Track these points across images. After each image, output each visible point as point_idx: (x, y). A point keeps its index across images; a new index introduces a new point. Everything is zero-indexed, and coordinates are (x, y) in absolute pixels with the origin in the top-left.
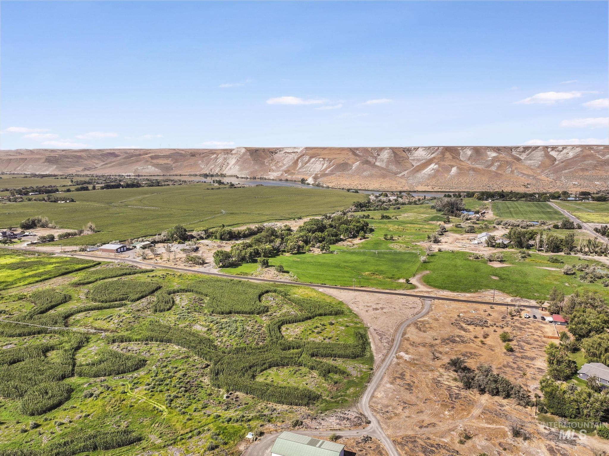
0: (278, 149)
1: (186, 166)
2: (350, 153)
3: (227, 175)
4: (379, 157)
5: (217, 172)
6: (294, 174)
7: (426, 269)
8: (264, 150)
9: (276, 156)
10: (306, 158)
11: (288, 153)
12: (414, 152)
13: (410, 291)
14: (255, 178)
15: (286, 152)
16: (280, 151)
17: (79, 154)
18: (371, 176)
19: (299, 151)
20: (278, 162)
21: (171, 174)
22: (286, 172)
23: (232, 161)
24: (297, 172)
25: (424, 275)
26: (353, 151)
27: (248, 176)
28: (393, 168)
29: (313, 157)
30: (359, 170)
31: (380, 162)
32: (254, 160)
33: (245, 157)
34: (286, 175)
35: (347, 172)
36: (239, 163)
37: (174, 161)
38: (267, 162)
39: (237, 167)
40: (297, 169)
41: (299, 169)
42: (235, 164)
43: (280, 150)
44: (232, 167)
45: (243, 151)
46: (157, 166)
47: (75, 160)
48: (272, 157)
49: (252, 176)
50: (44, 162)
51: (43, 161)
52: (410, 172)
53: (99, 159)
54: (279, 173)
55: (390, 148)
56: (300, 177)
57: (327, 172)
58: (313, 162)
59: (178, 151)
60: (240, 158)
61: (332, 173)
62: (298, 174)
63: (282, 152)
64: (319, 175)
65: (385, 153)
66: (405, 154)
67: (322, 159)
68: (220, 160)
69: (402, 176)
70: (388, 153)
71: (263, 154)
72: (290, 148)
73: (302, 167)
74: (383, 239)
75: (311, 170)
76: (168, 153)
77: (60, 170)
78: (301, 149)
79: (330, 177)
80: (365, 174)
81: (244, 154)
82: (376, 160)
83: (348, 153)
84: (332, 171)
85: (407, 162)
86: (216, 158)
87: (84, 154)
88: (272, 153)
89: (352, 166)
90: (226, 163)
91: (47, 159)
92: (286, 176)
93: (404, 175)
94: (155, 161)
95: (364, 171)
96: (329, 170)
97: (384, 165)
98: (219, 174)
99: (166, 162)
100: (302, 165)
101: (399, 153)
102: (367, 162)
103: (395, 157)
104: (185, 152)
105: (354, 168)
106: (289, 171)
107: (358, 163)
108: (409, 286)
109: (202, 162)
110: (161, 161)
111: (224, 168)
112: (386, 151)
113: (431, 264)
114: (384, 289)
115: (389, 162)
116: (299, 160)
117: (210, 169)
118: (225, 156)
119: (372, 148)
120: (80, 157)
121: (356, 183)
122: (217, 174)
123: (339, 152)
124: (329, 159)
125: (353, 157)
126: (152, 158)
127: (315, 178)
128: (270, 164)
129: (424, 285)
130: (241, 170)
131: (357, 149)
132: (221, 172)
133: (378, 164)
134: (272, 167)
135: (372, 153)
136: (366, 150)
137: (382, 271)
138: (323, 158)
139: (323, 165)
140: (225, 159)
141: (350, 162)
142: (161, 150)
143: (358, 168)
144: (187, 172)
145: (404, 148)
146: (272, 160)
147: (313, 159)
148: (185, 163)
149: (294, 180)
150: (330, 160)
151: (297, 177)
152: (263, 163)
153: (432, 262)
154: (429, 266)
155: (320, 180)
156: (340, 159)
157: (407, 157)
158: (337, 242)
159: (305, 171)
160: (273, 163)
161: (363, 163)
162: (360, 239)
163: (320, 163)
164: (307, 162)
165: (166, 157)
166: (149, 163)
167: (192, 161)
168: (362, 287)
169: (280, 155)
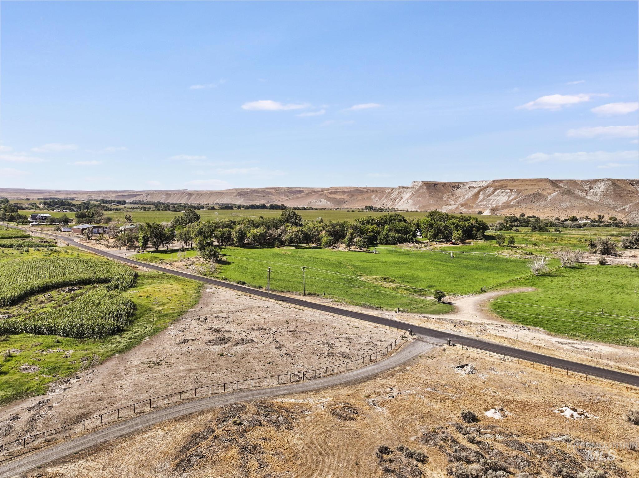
0: (461, 183)
1: (358, 201)
2: (548, 185)
3: (399, 209)
4: (591, 190)
5: (388, 206)
6: (472, 207)
7: (532, 285)
8: (444, 184)
9: (458, 191)
10: (491, 190)
11: (473, 187)
13: (416, 316)
15: (471, 187)
16: (464, 186)
17: (269, 190)
18: (572, 208)
19: (486, 184)
20: (459, 197)
21: (343, 208)
22: (462, 205)
23: (407, 195)
24: (475, 205)
25: (513, 294)
26: (555, 184)
27: (418, 210)
28: (611, 202)
29: (498, 189)
30: (556, 201)
31: (592, 196)
32: (430, 194)
33: (421, 191)
34: (462, 208)
35: (538, 204)
36: (414, 197)
37: (350, 196)
38: (445, 197)
39: (411, 201)
40: (477, 202)
41: (480, 202)
42: (409, 198)
43: (464, 184)
44: (406, 202)
45: (420, 184)
46: (329, 199)
47: (264, 194)
49: (422, 210)
50: (236, 196)
51: (235, 194)
52: (635, 205)
53: (286, 195)
54: (455, 206)
55: (609, 179)
56: (477, 210)
57: (511, 204)
58: (497, 193)
59: (360, 189)
60: (415, 192)
61: (517, 204)
62: (476, 208)
63: (466, 187)
64: (500, 207)
65: (600, 185)
66: (632, 187)
67: (509, 191)
68: (394, 195)
69: (621, 210)
70: (605, 185)
71: (442, 188)
72: (476, 182)
74: (497, 245)
75: (493, 203)
76: (347, 190)
77: (245, 203)
78: (488, 183)
79: (513, 209)
80: (563, 205)
81: (421, 188)
82: (587, 194)
83: (545, 184)
84: (518, 202)
85: (635, 197)
86: (391, 193)
87: (274, 191)
88: (454, 187)
89: (547, 198)
90: (399, 198)
91: (239, 193)
92: (461, 210)
93: (625, 209)
94: (332, 196)
95: (562, 202)
96: (514, 201)
97: (597, 199)
98: (390, 208)
99: (342, 197)
100: (484, 198)
101: (622, 185)
102: (569, 193)
103: (615, 189)
104: (367, 190)
105: (549, 199)
106: (467, 204)
107: (556, 193)
109: (376, 196)
110: (337, 196)
111: (396, 203)
112: (603, 183)
113: (556, 279)
115: (605, 194)
116: (481, 193)
117: (382, 203)
118: (400, 190)
119: (582, 181)
120: (270, 193)
121: (546, 215)
122: (388, 208)
123: (535, 183)
125: (552, 188)
126: (331, 193)
127: (494, 210)
128: (448, 198)
129: (483, 310)
130: (414, 204)
131: (561, 181)
132: (393, 206)
133: (589, 198)
134: (450, 203)
135: (581, 186)
136: (573, 182)
137: (415, 278)
138: (510, 189)
139: (509, 197)
140: (399, 193)
141: (545, 193)
142: (341, 188)
143: (554, 199)
144: (357, 206)
145: (633, 181)
146: (452, 195)
147: (499, 191)
148: (360, 198)
150: (518, 192)
151: (474, 210)
152: (441, 198)
153: (563, 276)
154: (547, 281)
155: (499, 212)
156: (532, 190)
157: (636, 192)
158: (401, 243)
159: (485, 205)
160: (453, 198)
161: (562, 194)
162: (454, 244)
163: (506, 195)
164: (490, 195)
165: (344, 193)
166: (322, 196)
167: (366, 196)
168: (310, 294)
169: (463, 190)
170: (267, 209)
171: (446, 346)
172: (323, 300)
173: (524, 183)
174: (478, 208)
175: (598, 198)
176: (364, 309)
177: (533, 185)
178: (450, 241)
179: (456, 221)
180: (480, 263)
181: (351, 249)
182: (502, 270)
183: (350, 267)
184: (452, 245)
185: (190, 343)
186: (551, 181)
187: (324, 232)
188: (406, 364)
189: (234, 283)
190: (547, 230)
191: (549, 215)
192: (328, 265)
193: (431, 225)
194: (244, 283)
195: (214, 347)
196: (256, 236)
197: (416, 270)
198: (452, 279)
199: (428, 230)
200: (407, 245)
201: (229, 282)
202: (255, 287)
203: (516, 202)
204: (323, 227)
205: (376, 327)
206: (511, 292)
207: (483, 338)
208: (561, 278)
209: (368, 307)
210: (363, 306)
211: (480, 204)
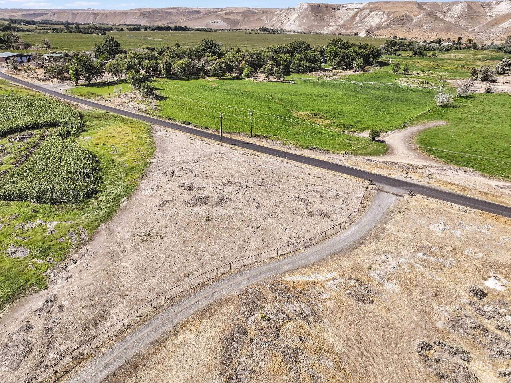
0: (341, 5)
1: (251, 22)
2: (415, 7)
3: (287, 30)
4: (449, 12)
5: (277, 27)
6: (349, 28)
7: (442, 118)
8: (326, 6)
9: (337, 13)
10: (367, 11)
11: (351, 9)
12: (494, 6)
13: (363, 159)
14: (311, 33)
15: (349, 9)
16: (343, 7)
17: (169, 11)
18: (433, 29)
20: (338, 18)
21: (238, 28)
22: (341, 26)
23: (293, 17)
24: (352, 27)
25: (429, 128)
26: (420, 6)
27: (303, 31)
28: (464, 24)
29: (373, 11)
30: (420, 23)
31: (449, 17)
32: (314, 16)
33: (306, 12)
34: (341, 29)
35: (405, 26)
36: (300, 19)
37: (244, 17)
38: (327, 19)
39: (297, 23)
40: (354, 24)
41: (356, 23)
42: (295, 20)
44: (293, 23)
45: (306, 6)
46: (225, 20)
47: (165, 15)
48: (333, 13)
49: (307, 31)
51: (138, 15)
52: (483, 26)
53: (185, 16)
54: (335, 28)
55: (465, 2)
56: (354, 32)
57: (383, 25)
58: (372, 15)
59: (252, 10)
60: (301, 14)
61: (388, 26)
62: (353, 29)
63: (345, 9)
64: (373, 29)
65: (457, 7)
66: (482, 9)
67: (382, 13)
68: (283, 16)
69: (472, 31)
70: (462, 7)
71: (325, 10)
72: (354, 4)
73: (360, 21)
74: (393, 73)
75: (368, 25)
76: (241, 11)
77: (149, 23)
78: (364, 5)
79: (385, 30)
80: (426, 27)
81: (306, 9)
82: (445, 16)
83: (412, 6)
84: (389, 24)
85: (483, 18)
86: (280, 14)
87: (174, 11)
88: (335, 9)
89: (413, 20)
90: (287, 19)
91: (142, 14)
92: (340, 31)
93: (475, 30)
94: (227, 17)
95: (426, 24)
96: (386, 23)
97: (452, 21)
98: (279, 29)
99: (236, 17)
100: (360, 19)
101: (475, 7)
102: (432, 15)
103: (468, 11)
104: (259, 11)
105: (414, 21)
106: (345, 26)
107: (421, 16)
108: (374, 146)
109: (267, 17)
110: (232, 17)
111: (285, 24)
112: (460, 5)
113: (458, 110)
114: (299, 146)
115: (460, 16)
116: (358, 15)
117: (272, 24)
118: (288, 12)
119: (443, 3)
120: (170, 14)
121: (412, 36)
123: (404, 6)
124: (389, 12)
125: (418, 10)
126: (226, 14)
127: (368, 32)
128: (329, 20)
129: (413, 149)
130: (300, 25)
131: (425, 3)
132: (282, 27)
133: (446, 19)
134: (331, 24)
135: (442, 8)
136: (435, 5)
137: (340, 113)
138: (383, 12)
139: (382, 19)
140: (287, 14)
141: (412, 15)
142: (235, 9)
143: (419, 21)
144: (252, 27)
145: (483, 3)
146: (332, 16)
147: (373, 13)
148: (252, 19)
149: (347, 34)
150: (390, 14)
151: (351, 32)
152: (323, 19)
153: (462, 107)
154: (451, 112)
155: (373, 33)
156: (402, 12)
157: (484, 13)
158: (311, 71)
159: (361, 26)
160: (333, 19)
161: (427, 16)
162: (355, 71)
163: (379, 17)
164: (365, 17)
165: (238, 14)
166: (219, 17)
167: (257, 17)
168: (257, 136)
169: (342, 12)
170: (172, 30)
171: (407, 197)
172: (272, 143)
173: (395, 5)
174: (354, 30)
175: (454, 20)
176: (313, 152)
177: (402, 7)
178: (351, 68)
179: (356, 49)
180: (386, 93)
181: (270, 80)
182: (410, 102)
183: (279, 101)
184: (353, 73)
185: (170, 204)
186: (417, 3)
187: (243, 62)
188: (383, 222)
189: (179, 124)
190: (425, 55)
191: (413, 36)
192: (259, 99)
193: (336, 54)
194: (189, 124)
195: (196, 209)
196: (183, 67)
197: (337, 103)
198: (373, 113)
199: (333, 59)
200: (317, 74)
201: (174, 122)
202: (201, 127)
203: (387, 24)
204: (241, 57)
205: (334, 175)
206: (427, 126)
207: (434, 185)
208: (461, 109)
209: (315, 150)
210: (310, 148)
211: (356, 25)
